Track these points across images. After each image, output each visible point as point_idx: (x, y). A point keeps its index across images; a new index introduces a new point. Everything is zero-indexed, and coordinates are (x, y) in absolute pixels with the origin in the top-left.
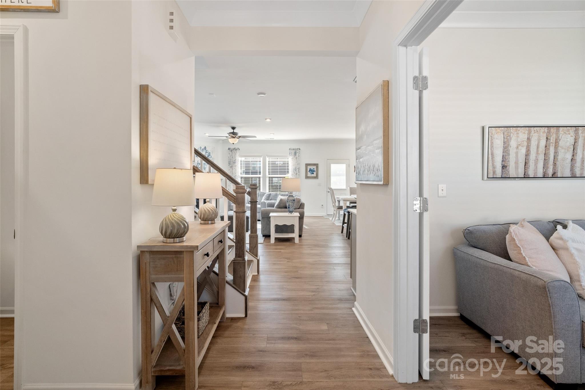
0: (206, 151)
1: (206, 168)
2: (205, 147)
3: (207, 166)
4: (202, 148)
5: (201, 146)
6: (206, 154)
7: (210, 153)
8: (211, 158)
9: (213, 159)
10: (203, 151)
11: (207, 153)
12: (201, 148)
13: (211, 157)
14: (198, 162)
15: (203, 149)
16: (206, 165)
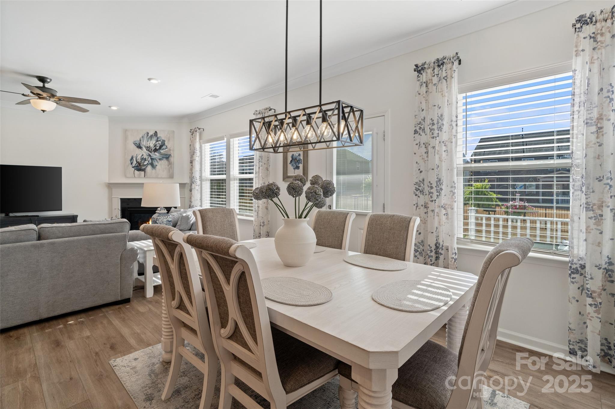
0: (158, 138)
1: (157, 165)
2: (156, 132)
3: (158, 163)
4: (149, 135)
5: (148, 132)
6: (157, 143)
7: (164, 141)
8: (166, 150)
9: (170, 150)
10: (153, 139)
11: (159, 141)
12: (148, 133)
13: (166, 148)
14: (143, 157)
15: (151, 136)
16: (157, 161)
